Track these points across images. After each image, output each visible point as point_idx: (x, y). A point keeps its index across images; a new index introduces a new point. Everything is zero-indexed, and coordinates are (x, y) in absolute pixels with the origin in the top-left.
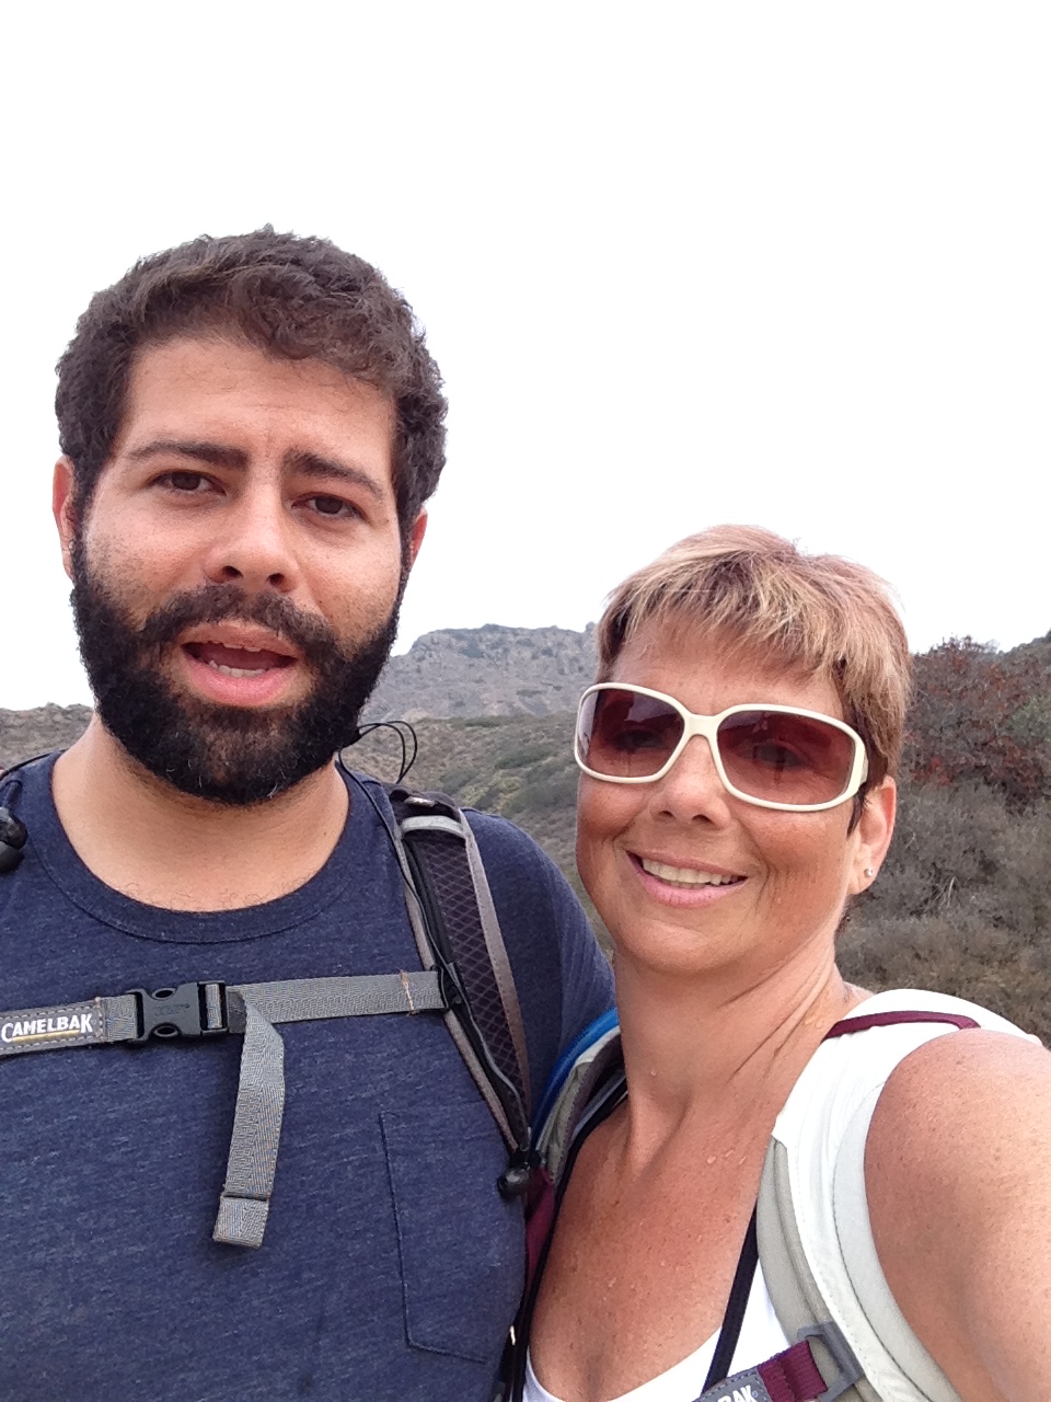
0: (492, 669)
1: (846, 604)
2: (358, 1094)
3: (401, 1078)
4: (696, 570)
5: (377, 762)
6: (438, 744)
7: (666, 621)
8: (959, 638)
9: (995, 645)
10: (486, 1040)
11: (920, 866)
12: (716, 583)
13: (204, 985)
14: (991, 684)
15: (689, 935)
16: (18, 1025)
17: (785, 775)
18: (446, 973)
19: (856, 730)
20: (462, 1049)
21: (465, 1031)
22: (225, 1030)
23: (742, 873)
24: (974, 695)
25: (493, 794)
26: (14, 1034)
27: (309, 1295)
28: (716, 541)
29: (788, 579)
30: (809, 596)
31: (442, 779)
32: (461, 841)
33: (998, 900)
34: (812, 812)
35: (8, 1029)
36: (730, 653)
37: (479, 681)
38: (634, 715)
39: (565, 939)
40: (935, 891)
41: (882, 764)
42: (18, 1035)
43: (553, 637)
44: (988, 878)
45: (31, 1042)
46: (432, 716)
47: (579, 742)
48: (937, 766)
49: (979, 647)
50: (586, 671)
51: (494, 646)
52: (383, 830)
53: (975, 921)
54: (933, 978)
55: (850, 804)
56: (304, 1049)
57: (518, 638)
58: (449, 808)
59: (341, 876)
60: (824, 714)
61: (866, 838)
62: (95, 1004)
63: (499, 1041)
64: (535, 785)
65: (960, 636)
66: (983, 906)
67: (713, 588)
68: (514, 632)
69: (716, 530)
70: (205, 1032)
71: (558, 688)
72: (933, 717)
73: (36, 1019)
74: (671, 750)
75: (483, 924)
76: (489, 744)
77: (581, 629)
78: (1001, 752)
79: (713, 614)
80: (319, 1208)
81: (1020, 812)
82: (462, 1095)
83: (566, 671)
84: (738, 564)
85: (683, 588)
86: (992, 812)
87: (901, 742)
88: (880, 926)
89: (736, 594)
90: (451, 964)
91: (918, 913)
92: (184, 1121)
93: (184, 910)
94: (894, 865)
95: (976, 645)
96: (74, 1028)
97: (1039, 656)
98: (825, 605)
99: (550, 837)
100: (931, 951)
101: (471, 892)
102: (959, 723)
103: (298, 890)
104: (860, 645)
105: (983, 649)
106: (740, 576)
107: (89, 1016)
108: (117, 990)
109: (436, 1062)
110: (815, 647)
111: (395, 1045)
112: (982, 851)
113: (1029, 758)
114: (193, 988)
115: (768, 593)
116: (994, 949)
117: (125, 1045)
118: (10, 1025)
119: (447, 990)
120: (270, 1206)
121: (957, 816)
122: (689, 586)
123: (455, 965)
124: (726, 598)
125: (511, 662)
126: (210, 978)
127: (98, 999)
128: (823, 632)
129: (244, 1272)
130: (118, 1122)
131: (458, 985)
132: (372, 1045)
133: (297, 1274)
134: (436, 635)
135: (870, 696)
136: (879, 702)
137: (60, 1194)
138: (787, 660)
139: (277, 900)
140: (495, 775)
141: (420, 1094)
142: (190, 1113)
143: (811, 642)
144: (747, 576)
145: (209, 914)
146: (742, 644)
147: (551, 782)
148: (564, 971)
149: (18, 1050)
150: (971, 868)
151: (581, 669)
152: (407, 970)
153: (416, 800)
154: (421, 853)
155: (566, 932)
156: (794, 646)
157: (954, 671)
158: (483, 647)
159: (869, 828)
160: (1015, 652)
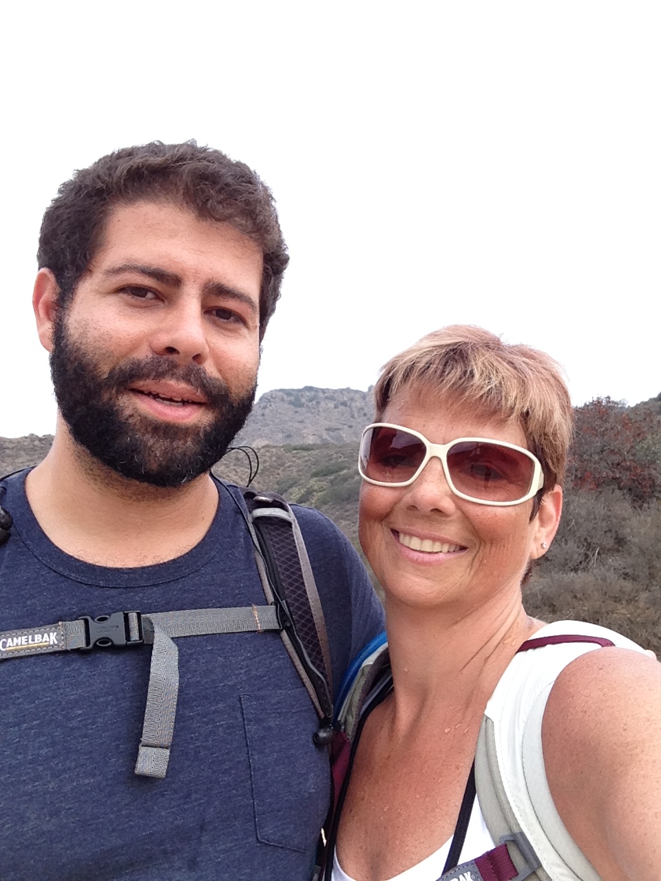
0: (309, 415)
1: (529, 375)
2: (226, 683)
3: (253, 673)
4: (435, 353)
5: (236, 472)
6: (275, 461)
7: (414, 386)
8: (603, 397)
9: (625, 402)
10: (306, 649)
11: (577, 541)
12: (447, 362)
13: (128, 614)
14: (623, 426)
15: (428, 583)
16: (10, 640)
17: (490, 483)
18: (281, 606)
19: (536, 455)
20: (291, 655)
21: (293, 644)
22: (141, 641)
23: (464, 544)
24: (612, 433)
25: (310, 492)
26: (7, 646)
27: (196, 808)
28: (449, 335)
29: (492, 360)
30: (506, 371)
31: (277, 483)
32: (289, 524)
33: (626, 562)
34: (508, 506)
35: (4, 642)
36: (455, 406)
37: (302, 422)
38: (397, 444)
39: (354, 587)
40: (587, 556)
41: (554, 477)
42: (10, 646)
43: (348, 395)
44: (620, 548)
45: (18, 651)
46: (271, 443)
47: (361, 460)
48: (588, 477)
49: (616, 403)
50: (368, 416)
51: (311, 400)
52: (241, 516)
53: (611, 576)
54: (584, 611)
55: (531, 502)
56: (192, 654)
57: (326, 395)
58: (281, 503)
59: (214, 544)
60: (516, 444)
61: (543, 523)
62: (59, 626)
63: (313, 650)
64: (336, 487)
65: (603, 396)
66: (617, 565)
67: (445, 365)
68: (323, 391)
69: (448, 328)
70: (128, 643)
71: (351, 427)
72: (586, 447)
73: (21, 636)
74: (417, 467)
75: (304, 576)
76: (306, 461)
77: (365, 390)
78: (628, 469)
79: (445, 382)
80: (202, 754)
81: (640, 507)
82: (292, 684)
83: (356, 415)
84: (461, 350)
85: (427, 363)
86: (622, 507)
87: (566, 463)
88: (551, 577)
89: (459, 369)
90: (284, 601)
91: (575, 570)
92: (117, 700)
93: (115, 566)
94: (561, 539)
95: (613, 402)
96: (46, 642)
97: (652, 409)
98: (517, 376)
99: (345, 520)
100: (584, 594)
101: (296, 556)
102: (602, 451)
103: (187, 554)
104: (538, 403)
105: (618, 404)
106: (462, 357)
107: (55, 633)
108: (73, 617)
109: (276, 662)
110: (509, 403)
111: (249, 651)
112: (616, 532)
113: (646, 473)
114: (121, 615)
115: (479, 369)
116: (624, 593)
117: (78, 651)
118: (4, 640)
119: (281, 617)
120: (170, 752)
121: (600, 510)
122: (429, 364)
123: (286, 602)
124: (453, 371)
125: (321, 409)
126: (133, 609)
127: (60, 623)
128: (515, 394)
129: (156, 794)
130: (76, 701)
131: (288, 613)
132: (235, 651)
133: (188, 795)
134: (275, 393)
135: (545, 434)
136: (551, 438)
137: (40, 748)
138: (491, 411)
139: (174, 560)
140: (311, 481)
141: (265, 683)
142: (120, 695)
143: (507, 400)
144: (466, 357)
145: (131, 569)
146: (463, 400)
147: (346, 485)
148: (353, 607)
149: (10, 656)
150: (609, 542)
151: (365, 415)
152: (257, 604)
153: (261, 498)
154: (264, 530)
155: (354, 582)
156: (496, 402)
157: (600, 418)
158: (303, 400)
159: (545, 517)
160: (637, 407)
